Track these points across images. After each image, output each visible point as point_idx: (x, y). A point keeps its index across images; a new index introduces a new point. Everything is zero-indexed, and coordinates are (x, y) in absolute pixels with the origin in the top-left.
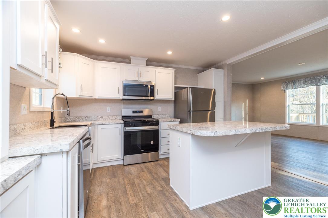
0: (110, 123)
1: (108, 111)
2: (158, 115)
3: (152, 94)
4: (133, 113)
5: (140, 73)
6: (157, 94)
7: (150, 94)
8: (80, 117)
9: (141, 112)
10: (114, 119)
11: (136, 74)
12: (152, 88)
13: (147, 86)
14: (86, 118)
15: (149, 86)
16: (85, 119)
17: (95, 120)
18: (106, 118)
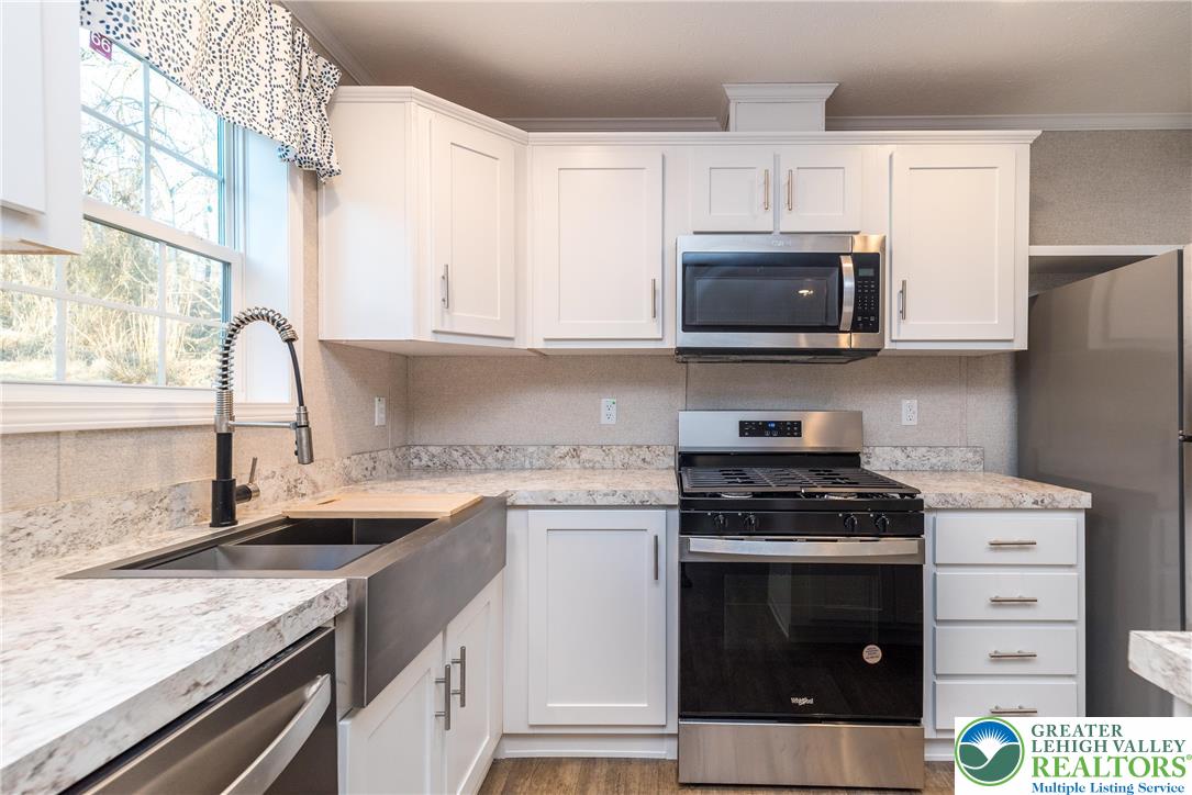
0: (598, 503)
1: (604, 420)
2: (898, 452)
3: (868, 316)
4: (742, 434)
5: (784, 180)
6: (903, 313)
7: (856, 312)
8: (473, 446)
9: (794, 429)
10: (640, 463)
11: (762, 189)
12: (863, 272)
13: (832, 261)
14: (500, 455)
15: (847, 264)
16: (497, 460)
17: (540, 469)
18: (598, 455)
